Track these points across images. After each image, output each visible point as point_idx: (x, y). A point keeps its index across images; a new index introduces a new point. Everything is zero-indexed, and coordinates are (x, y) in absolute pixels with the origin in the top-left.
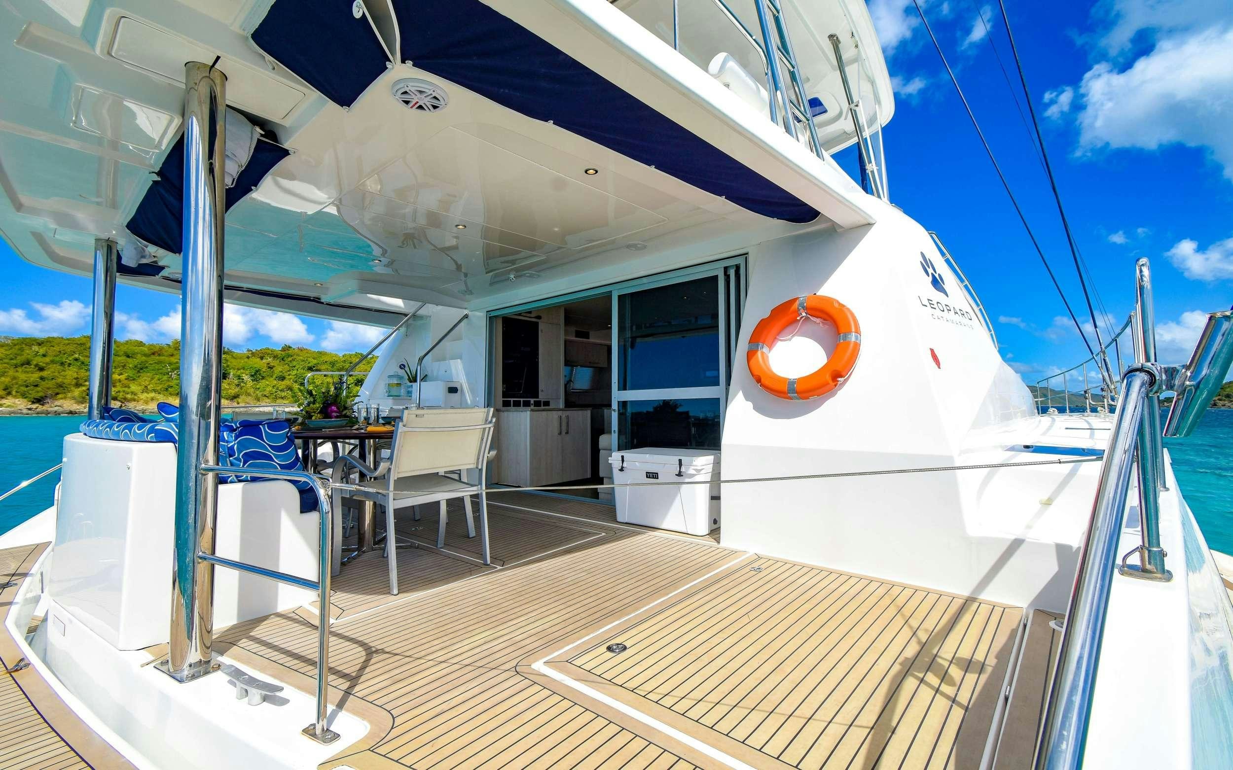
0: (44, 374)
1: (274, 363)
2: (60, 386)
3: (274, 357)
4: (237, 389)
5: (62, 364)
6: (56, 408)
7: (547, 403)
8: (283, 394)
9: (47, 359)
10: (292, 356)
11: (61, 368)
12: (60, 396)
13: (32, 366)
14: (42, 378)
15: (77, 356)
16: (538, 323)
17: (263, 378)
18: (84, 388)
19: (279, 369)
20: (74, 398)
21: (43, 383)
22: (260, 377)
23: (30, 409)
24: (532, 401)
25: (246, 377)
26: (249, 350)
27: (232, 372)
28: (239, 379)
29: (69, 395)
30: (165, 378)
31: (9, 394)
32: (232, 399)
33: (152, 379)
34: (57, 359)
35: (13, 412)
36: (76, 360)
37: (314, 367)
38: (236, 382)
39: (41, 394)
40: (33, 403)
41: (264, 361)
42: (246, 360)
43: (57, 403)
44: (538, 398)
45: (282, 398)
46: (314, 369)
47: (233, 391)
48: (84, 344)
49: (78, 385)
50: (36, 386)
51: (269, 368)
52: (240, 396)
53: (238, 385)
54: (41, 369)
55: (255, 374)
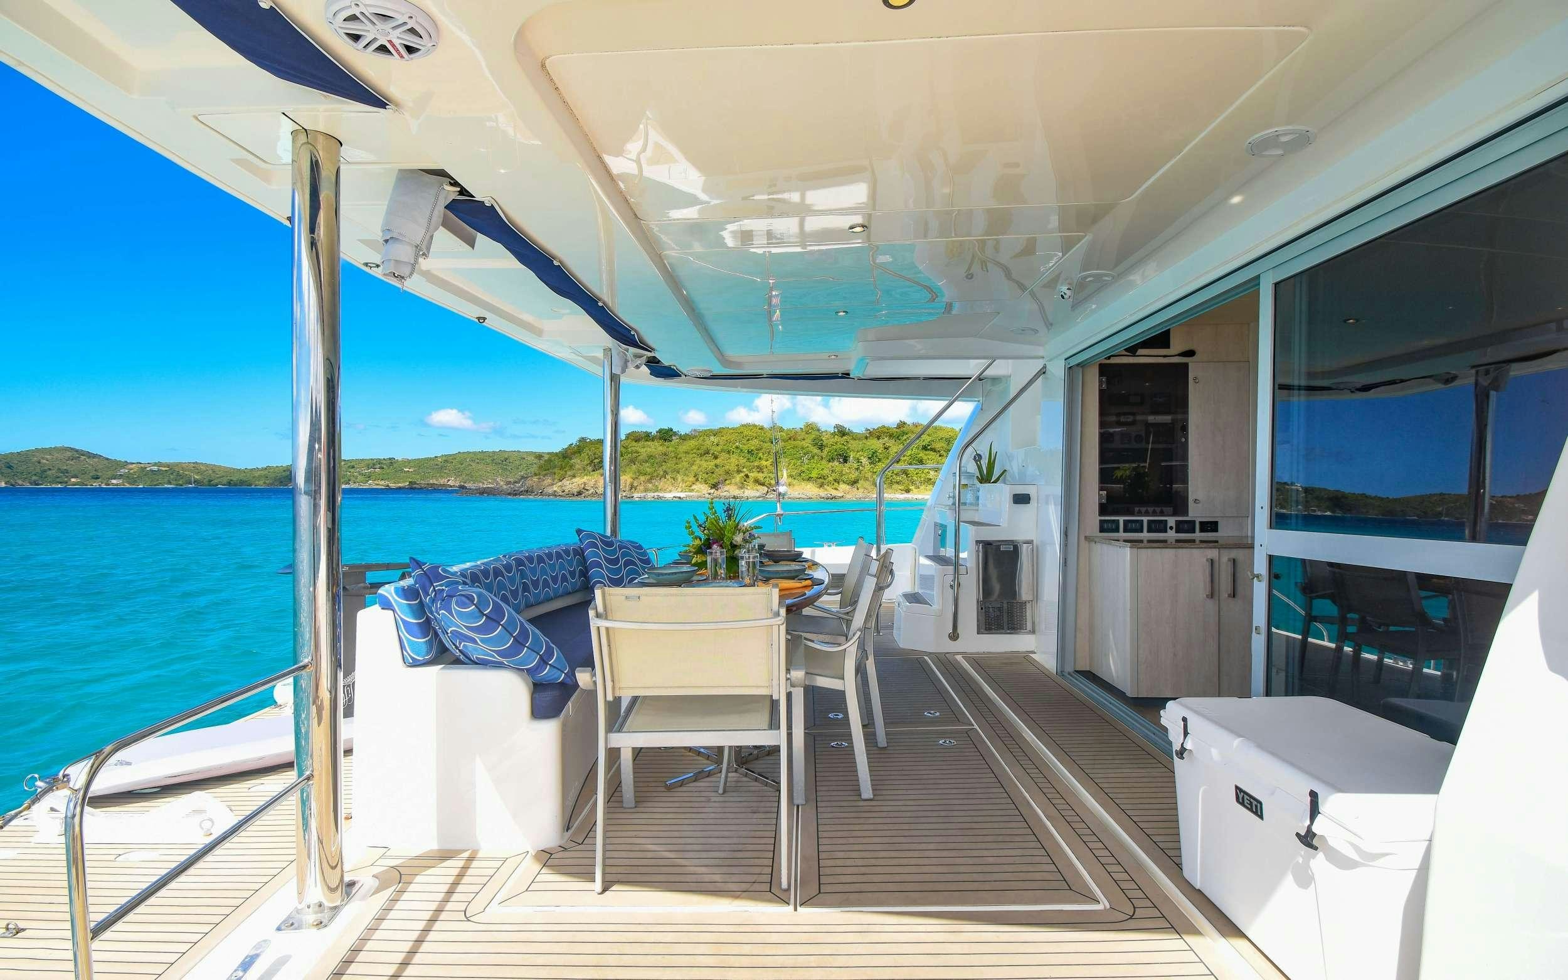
0: (718, 461)
1: (889, 442)
2: (727, 473)
3: (890, 436)
4: (857, 473)
5: (729, 452)
6: (725, 494)
7: (1210, 526)
8: (899, 478)
9: (719, 448)
10: (907, 434)
11: (727, 455)
12: (727, 482)
13: (710, 455)
14: (716, 466)
15: (737, 444)
16: (1186, 365)
17: (880, 460)
18: (743, 474)
19: (895, 448)
20: (736, 484)
21: (717, 470)
22: (877, 460)
23: (710, 494)
24: (1171, 521)
25: (864, 460)
26: (867, 430)
27: (852, 455)
28: (858, 462)
29: (733, 481)
30: (799, 463)
31: (697, 480)
32: (852, 485)
33: (789, 464)
34: (725, 447)
35: (700, 497)
36: (737, 448)
37: (929, 445)
38: (856, 466)
39: (715, 481)
40: (712, 488)
41: (881, 441)
42: (864, 441)
43: (726, 488)
44: (1186, 513)
45: (898, 483)
46: (929, 447)
47: (853, 476)
48: (742, 433)
49: (739, 472)
50: (713, 473)
51: (885, 448)
52: (860, 481)
53: (857, 469)
54: (716, 458)
55: (873, 456)
